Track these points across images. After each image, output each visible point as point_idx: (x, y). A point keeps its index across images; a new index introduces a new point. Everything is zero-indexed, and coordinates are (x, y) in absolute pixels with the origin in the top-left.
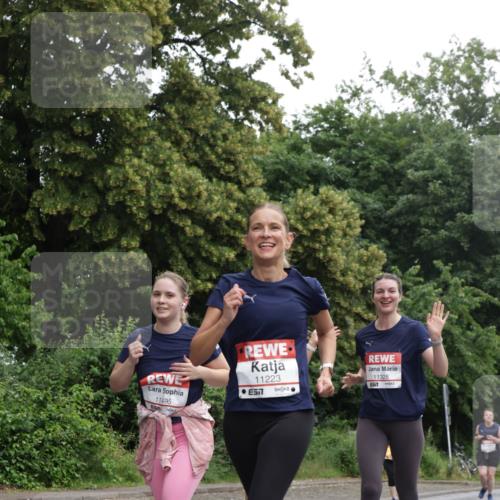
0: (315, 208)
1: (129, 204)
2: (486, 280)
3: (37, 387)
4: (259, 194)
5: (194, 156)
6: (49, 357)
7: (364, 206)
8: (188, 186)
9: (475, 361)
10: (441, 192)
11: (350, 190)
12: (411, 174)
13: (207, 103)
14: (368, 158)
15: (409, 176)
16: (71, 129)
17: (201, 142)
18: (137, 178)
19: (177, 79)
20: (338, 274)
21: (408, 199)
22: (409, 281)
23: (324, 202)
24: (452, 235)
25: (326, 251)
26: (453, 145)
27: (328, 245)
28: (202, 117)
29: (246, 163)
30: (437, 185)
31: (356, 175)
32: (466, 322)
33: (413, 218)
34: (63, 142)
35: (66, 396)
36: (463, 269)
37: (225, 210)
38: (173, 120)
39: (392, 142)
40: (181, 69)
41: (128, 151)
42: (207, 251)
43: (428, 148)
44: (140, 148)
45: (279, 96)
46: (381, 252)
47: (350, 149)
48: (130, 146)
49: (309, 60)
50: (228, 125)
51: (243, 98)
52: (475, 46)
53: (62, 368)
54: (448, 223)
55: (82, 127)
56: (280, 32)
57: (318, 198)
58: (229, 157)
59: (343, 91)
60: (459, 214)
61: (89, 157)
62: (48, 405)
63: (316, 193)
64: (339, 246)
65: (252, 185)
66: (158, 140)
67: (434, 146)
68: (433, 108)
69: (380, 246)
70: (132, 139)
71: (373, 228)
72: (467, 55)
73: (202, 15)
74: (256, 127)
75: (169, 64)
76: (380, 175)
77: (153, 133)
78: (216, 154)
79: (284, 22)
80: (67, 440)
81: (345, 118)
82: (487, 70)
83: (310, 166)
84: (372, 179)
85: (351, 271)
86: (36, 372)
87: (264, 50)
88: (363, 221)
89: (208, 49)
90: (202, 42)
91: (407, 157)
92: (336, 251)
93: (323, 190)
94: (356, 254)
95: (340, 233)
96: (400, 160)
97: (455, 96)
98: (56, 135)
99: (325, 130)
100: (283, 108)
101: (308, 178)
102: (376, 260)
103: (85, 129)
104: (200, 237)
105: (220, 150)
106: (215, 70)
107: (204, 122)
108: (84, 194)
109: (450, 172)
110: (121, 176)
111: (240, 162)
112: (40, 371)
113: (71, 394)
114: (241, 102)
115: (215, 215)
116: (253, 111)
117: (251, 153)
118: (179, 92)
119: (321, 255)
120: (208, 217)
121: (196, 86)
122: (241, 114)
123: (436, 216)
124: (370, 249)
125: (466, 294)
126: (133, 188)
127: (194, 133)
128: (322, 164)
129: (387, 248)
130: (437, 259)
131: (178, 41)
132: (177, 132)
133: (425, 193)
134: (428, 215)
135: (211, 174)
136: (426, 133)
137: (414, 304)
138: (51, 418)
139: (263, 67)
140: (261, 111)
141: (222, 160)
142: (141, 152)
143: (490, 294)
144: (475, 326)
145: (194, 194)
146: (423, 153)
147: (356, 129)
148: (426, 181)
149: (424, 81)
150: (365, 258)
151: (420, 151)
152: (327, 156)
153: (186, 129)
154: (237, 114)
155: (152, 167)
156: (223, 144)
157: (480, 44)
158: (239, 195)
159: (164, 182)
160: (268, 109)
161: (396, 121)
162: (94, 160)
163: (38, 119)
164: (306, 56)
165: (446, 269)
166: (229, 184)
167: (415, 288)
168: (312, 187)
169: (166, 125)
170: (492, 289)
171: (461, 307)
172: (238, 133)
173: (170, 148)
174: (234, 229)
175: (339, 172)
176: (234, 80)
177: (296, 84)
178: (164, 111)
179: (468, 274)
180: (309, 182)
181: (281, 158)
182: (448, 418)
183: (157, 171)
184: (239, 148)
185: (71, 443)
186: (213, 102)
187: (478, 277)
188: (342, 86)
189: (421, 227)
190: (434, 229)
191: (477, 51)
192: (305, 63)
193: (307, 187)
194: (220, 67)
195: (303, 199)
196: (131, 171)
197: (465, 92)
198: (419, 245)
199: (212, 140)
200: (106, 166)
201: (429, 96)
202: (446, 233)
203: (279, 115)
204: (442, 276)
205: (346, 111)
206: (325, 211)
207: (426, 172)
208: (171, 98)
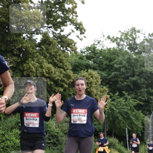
0: (87, 76)
1: (30, 75)
2: (138, 97)
3: (2, 130)
4: (70, 72)
5: (50, 61)
6: (6, 121)
7: (101, 75)
8: (48, 69)
9: (135, 121)
10: (124, 71)
11: (97, 71)
12: (116, 66)
13: (54, 45)
14: (102, 61)
15: (115, 67)
16: (13, 53)
17: (52, 56)
18: (33, 67)
19: (45, 38)
20: (94, 95)
21: (115, 73)
22: (115, 97)
23: (90, 74)
24: (128, 84)
25: (90, 89)
26: (128, 57)
27: (91, 87)
28: (53, 49)
29: (66, 63)
30: (123, 69)
31: (99, 66)
32: (132, 109)
33: (116, 79)
34: (10, 56)
35: (11, 132)
36: (132, 94)
37: (60, 77)
38: (44, 50)
39: (109, 56)
40: (46, 35)
41: (30, 59)
42: (54, 89)
43: (120, 58)
44: (34, 58)
45: (76, 43)
46: (107, 89)
47: (97, 58)
48: (31, 58)
49: (85, 33)
50: (60, 52)
51: (65, 44)
52: (134, 29)
53: (10, 124)
54: (127, 80)
55: (16, 52)
56: (76, 24)
57: (88, 73)
58: (61, 61)
59: (95, 42)
60: (130, 78)
61: (18, 61)
62: (6, 135)
63: (87, 71)
64: (94, 87)
65: (68, 69)
66: (39, 56)
67: (122, 58)
68: (122, 47)
69: (107, 87)
70: (31, 56)
71: (104, 82)
72: (131, 31)
73: (53, 19)
74: (69, 52)
75: (42, 33)
76: (106, 66)
77: (38, 54)
78: (57, 60)
79: (77, 21)
80: (11, 146)
81: (96, 49)
82: (137, 36)
83: (85, 64)
84: (104, 67)
85: (98, 94)
86: (2, 125)
87: (71, 30)
88: (101, 80)
89: (55, 29)
90: (53, 27)
91: (114, 61)
92: (93, 89)
93: (89, 71)
94: (99, 89)
95: (95, 83)
96: (112, 62)
97: (128, 43)
98: (8, 54)
99: (90, 53)
100: (77, 47)
101: (85, 67)
102: (106, 91)
103: (17, 53)
104: (52, 85)
105: (58, 59)
106: (57, 35)
107: (53, 51)
108: (17, 72)
109: (127, 65)
110: (28, 67)
111: (64, 62)
112: (3, 125)
113: (13, 132)
114: (65, 45)
115: (57, 78)
116: (68, 48)
117: (68, 60)
118: (45, 42)
119: (89, 90)
120: (55, 79)
121: (51, 40)
122: (65, 48)
123: (123, 78)
124: (104, 88)
125: (132, 101)
126: (32, 70)
127: (50, 54)
128: (89, 63)
129: (109, 88)
130: (124, 91)
131: (45, 27)
132: (45, 54)
133: (120, 71)
134: (121, 78)
135: (55, 66)
136: (120, 54)
137: (117, 104)
138: (6, 139)
139: (71, 34)
140: (70, 47)
141: (59, 62)
142: (34, 59)
143: (140, 101)
144: (135, 111)
145: (50, 72)
146: (119, 60)
147: (99, 53)
148: (120, 68)
149: (119, 39)
150: (102, 91)
151: (118, 59)
152: (90, 61)
153: (48, 53)
154: (63, 48)
155: (38, 64)
156: (59, 57)
157: (135, 28)
158: (64, 72)
159: (41, 68)
160: (73, 47)
161: (111, 50)
162: (20, 62)
163: (3, 49)
164: (84, 31)
165: (126, 94)
166: (61, 69)
167: (117, 99)
168: (86, 70)
169: (42, 51)
170: (140, 100)
171: (131, 105)
172: (64, 54)
173: (43, 58)
174: (62, 82)
175: (94, 65)
176: (62, 38)
177: (81, 40)
178: (41, 47)
179: (133, 95)
180: (85, 68)
181: (77, 61)
182: (127, 138)
183: (39, 65)
184: (64, 58)
185: (13, 147)
186: (56, 45)
187: (136, 96)
188: (95, 40)
189: (119, 81)
190: (123, 82)
191: (134, 30)
192: (84, 33)
193: (85, 70)
194: (58, 35)
195: (83, 74)
196: (31, 65)
197: (131, 42)
198: (118, 87)
199: (56, 56)
200: (24, 63)
201: (121, 43)
202: (126, 83)
203: (76, 49)
204: (125, 96)
205: (96, 47)
206: (90, 77)
207: (120, 65)
208: (43, 44)
